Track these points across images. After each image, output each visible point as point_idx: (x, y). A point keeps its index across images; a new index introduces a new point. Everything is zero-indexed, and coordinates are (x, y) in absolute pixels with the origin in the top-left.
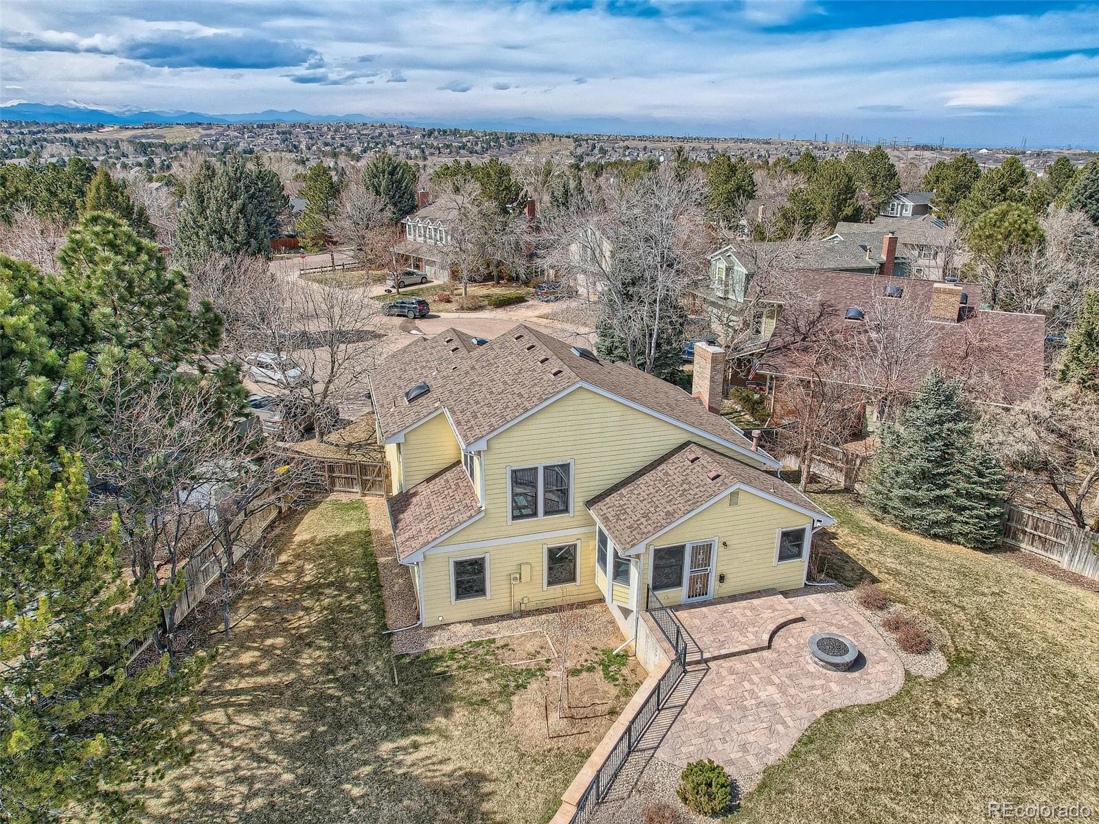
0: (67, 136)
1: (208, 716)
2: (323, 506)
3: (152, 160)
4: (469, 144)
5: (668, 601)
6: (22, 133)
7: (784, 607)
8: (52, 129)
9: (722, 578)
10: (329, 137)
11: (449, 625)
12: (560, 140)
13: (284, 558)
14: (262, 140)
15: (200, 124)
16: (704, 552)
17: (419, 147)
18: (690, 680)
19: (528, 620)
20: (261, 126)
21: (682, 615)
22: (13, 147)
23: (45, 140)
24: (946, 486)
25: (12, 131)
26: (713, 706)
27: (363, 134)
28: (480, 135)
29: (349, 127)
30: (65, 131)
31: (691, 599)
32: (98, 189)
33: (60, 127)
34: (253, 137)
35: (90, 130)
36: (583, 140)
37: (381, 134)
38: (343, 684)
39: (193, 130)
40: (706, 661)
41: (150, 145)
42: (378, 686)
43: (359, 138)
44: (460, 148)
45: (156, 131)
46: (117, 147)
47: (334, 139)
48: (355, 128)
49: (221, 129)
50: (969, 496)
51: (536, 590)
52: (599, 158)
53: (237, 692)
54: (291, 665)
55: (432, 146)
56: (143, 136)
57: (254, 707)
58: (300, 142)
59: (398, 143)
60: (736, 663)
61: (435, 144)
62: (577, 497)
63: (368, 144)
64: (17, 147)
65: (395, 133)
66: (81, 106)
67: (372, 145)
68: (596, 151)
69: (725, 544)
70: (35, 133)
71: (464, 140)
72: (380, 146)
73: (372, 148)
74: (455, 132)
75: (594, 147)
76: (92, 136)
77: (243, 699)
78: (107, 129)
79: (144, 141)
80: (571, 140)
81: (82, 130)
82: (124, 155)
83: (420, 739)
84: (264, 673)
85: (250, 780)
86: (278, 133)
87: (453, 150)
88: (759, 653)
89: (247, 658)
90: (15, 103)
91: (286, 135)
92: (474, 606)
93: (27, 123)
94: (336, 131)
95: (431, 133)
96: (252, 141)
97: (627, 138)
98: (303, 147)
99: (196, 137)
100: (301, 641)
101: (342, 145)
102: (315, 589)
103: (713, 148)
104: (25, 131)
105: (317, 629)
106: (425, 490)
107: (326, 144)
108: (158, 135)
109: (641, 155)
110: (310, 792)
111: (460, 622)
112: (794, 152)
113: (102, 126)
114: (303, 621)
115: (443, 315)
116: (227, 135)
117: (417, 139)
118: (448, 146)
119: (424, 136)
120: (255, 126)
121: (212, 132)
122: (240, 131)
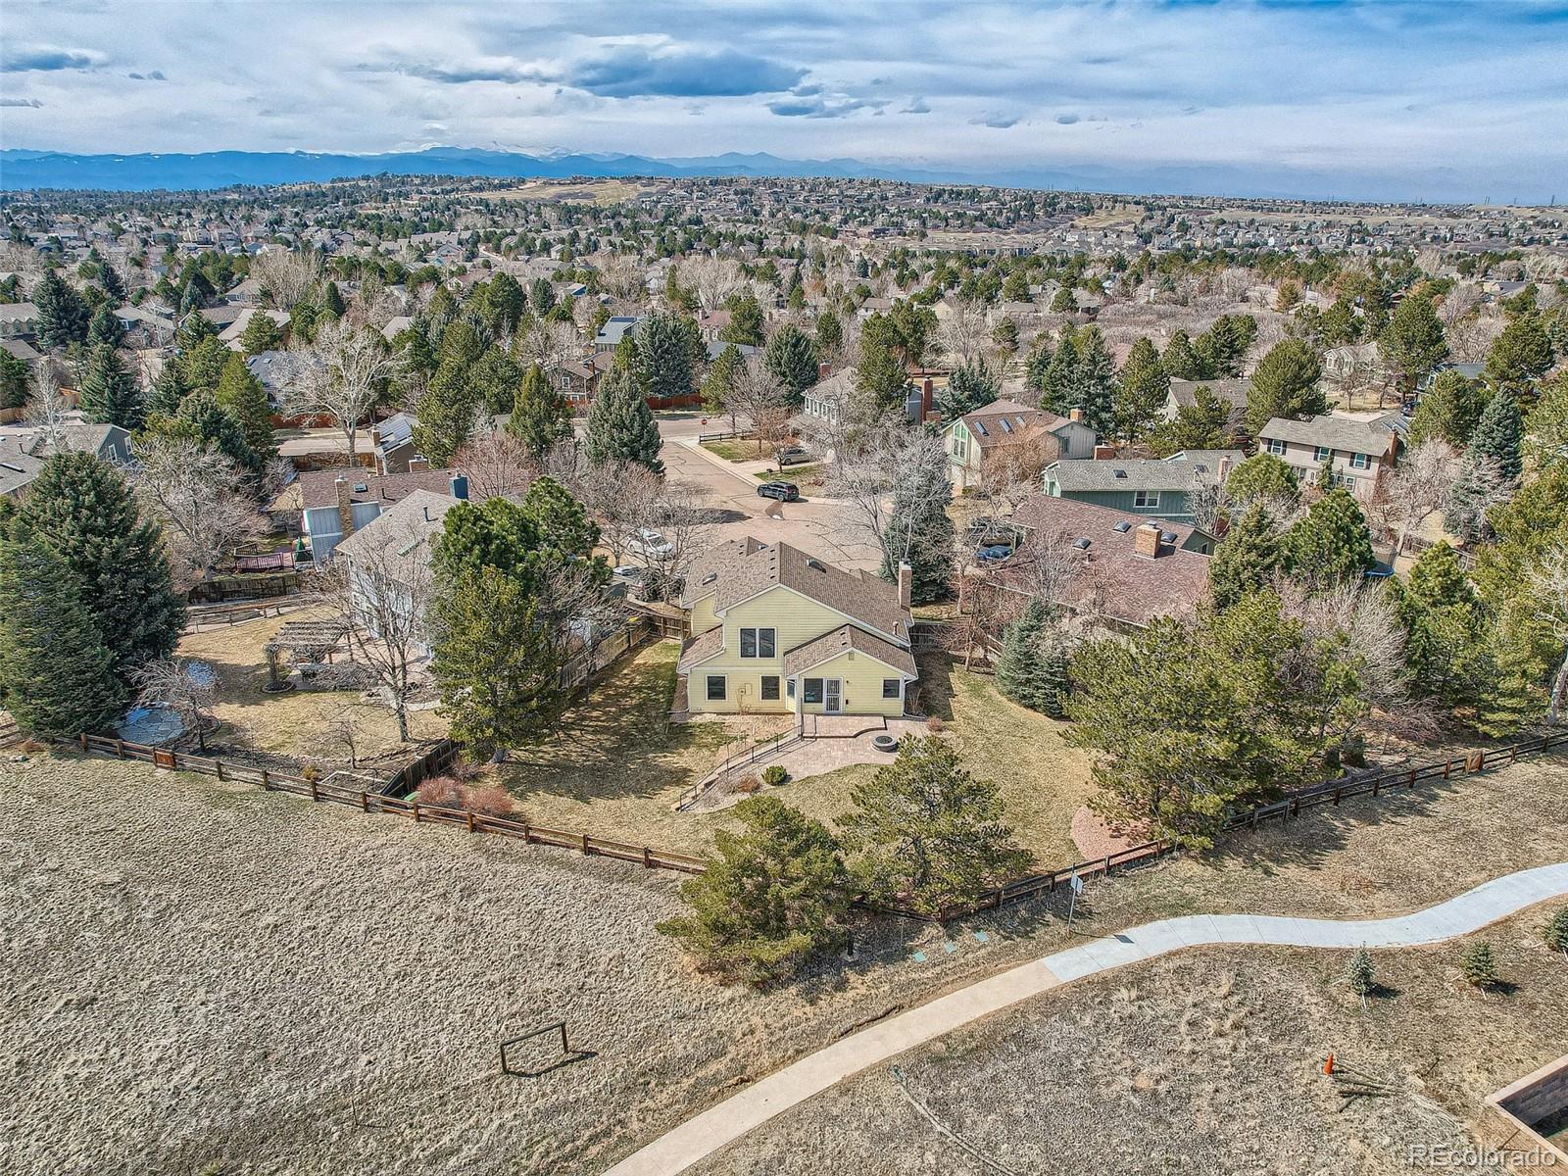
0: (483, 196)
1: (573, 733)
2: (657, 645)
3: (576, 234)
4: (990, 213)
5: (813, 710)
6: (434, 193)
7: (879, 722)
8: (466, 186)
10: (801, 199)
11: (704, 713)
13: (625, 672)
15: (636, 176)
16: (835, 685)
18: (803, 743)
19: (747, 716)
20: (714, 183)
21: (819, 718)
22: (425, 215)
23: (459, 203)
24: (1031, 673)
26: (806, 754)
27: (847, 196)
28: (1008, 198)
29: (830, 184)
30: (482, 189)
32: (531, 382)
33: (476, 182)
34: (704, 198)
35: (509, 186)
36: (1159, 208)
37: (871, 196)
38: (640, 731)
39: (630, 187)
41: (575, 209)
42: (657, 733)
43: (840, 202)
44: (976, 219)
45: (586, 188)
46: (538, 213)
47: (807, 201)
48: (838, 186)
49: (664, 186)
50: (1043, 680)
51: (755, 698)
52: (1175, 238)
53: (587, 726)
54: (616, 720)
55: (937, 216)
56: (569, 196)
57: (594, 733)
58: (762, 207)
59: (893, 210)
60: (831, 741)
61: (943, 212)
62: (779, 649)
63: (852, 211)
64: (429, 214)
65: (890, 195)
66: (501, 149)
67: (856, 212)
68: (1174, 227)
70: (448, 193)
72: (866, 214)
74: (973, 195)
75: (1172, 220)
76: (511, 196)
77: (591, 729)
78: (528, 185)
79: (570, 203)
80: (1141, 207)
81: (501, 185)
82: (545, 226)
84: (602, 721)
85: (588, 756)
86: (736, 193)
87: (966, 221)
88: (847, 739)
89: (595, 714)
91: (745, 195)
92: (717, 704)
93: (440, 177)
94: (811, 190)
95: (939, 195)
96: (702, 204)
97: (1228, 205)
99: (633, 197)
100: (625, 711)
102: (639, 689)
104: (438, 189)
105: (634, 707)
106: (703, 637)
107: (796, 210)
108: (588, 194)
109: (1240, 234)
111: (710, 713)
113: (523, 181)
114: (628, 702)
115: (811, 500)
116: (672, 195)
117: (919, 204)
118: (959, 216)
119: (929, 199)
120: (707, 182)
121: (653, 190)
122: (689, 188)
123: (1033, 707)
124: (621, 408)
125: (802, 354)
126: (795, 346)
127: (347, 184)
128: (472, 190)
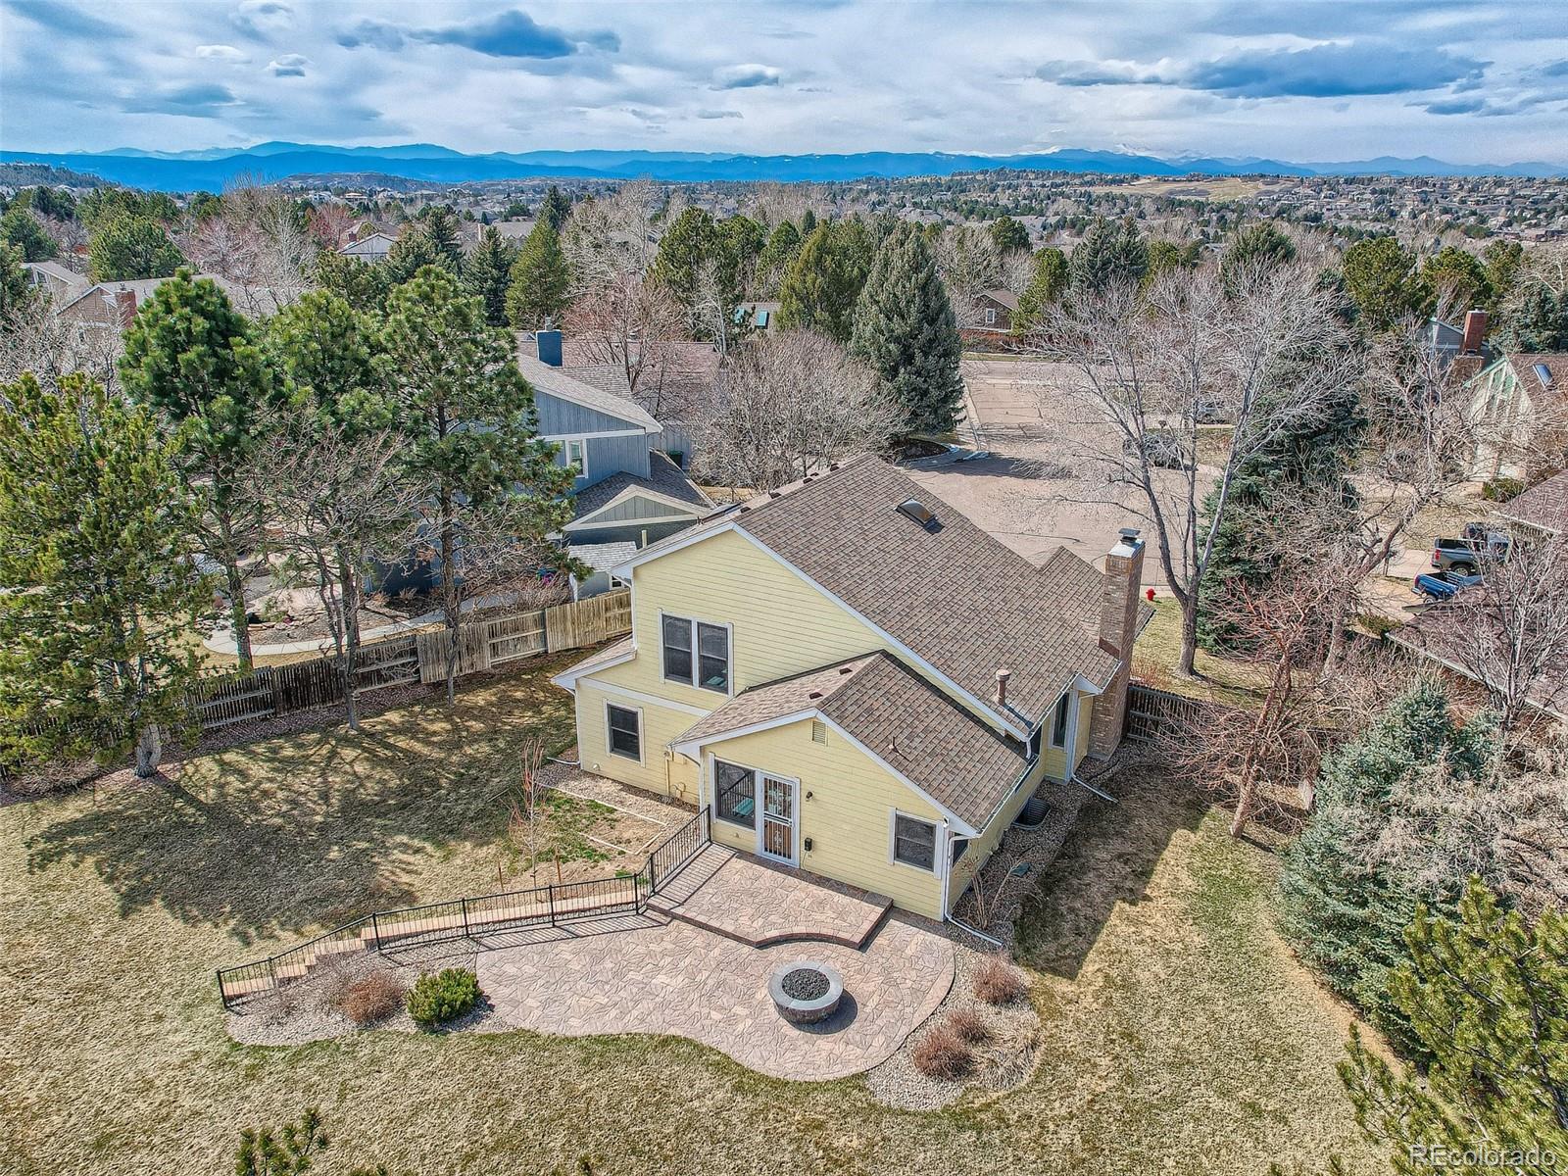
0: (1088, 189)
5: (736, 840)
8: (1077, 181)
9: (809, 844)
14: (1343, 202)
15: (1262, 176)
16: (781, 792)
19: (666, 809)
21: (735, 863)
23: (1062, 194)
25: (1034, 183)
27: (1519, 196)
29: (1498, 184)
30: (1091, 184)
31: (768, 853)
33: (1088, 178)
34: (1333, 197)
37: (1553, 196)
39: (1252, 184)
40: (675, 917)
41: (1181, 203)
43: (1509, 203)
46: (1138, 205)
49: (1289, 184)
56: (1182, 192)
58: (1402, 206)
62: (737, 677)
63: (1522, 212)
64: (1027, 202)
66: (1130, 152)
67: (1527, 214)
69: (810, 795)
70: (1057, 186)
72: (1541, 216)
73: (1525, 219)
76: (1116, 190)
78: (1142, 181)
81: (1113, 182)
82: (1141, 216)
86: (1374, 192)
88: (741, 945)
90: (1055, 149)
91: (1383, 195)
93: (1056, 173)
94: (1471, 191)
96: (1329, 203)
98: (1405, 213)
99: (1251, 194)
101: (1474, 213)
108: (1201, 191)
113: (1137, 178)
116: (1296, 193)
120: (1342, 181)
121: (1276, 188)
122: (1318, 188)
127: (965, 178)
128: (1082, 185)
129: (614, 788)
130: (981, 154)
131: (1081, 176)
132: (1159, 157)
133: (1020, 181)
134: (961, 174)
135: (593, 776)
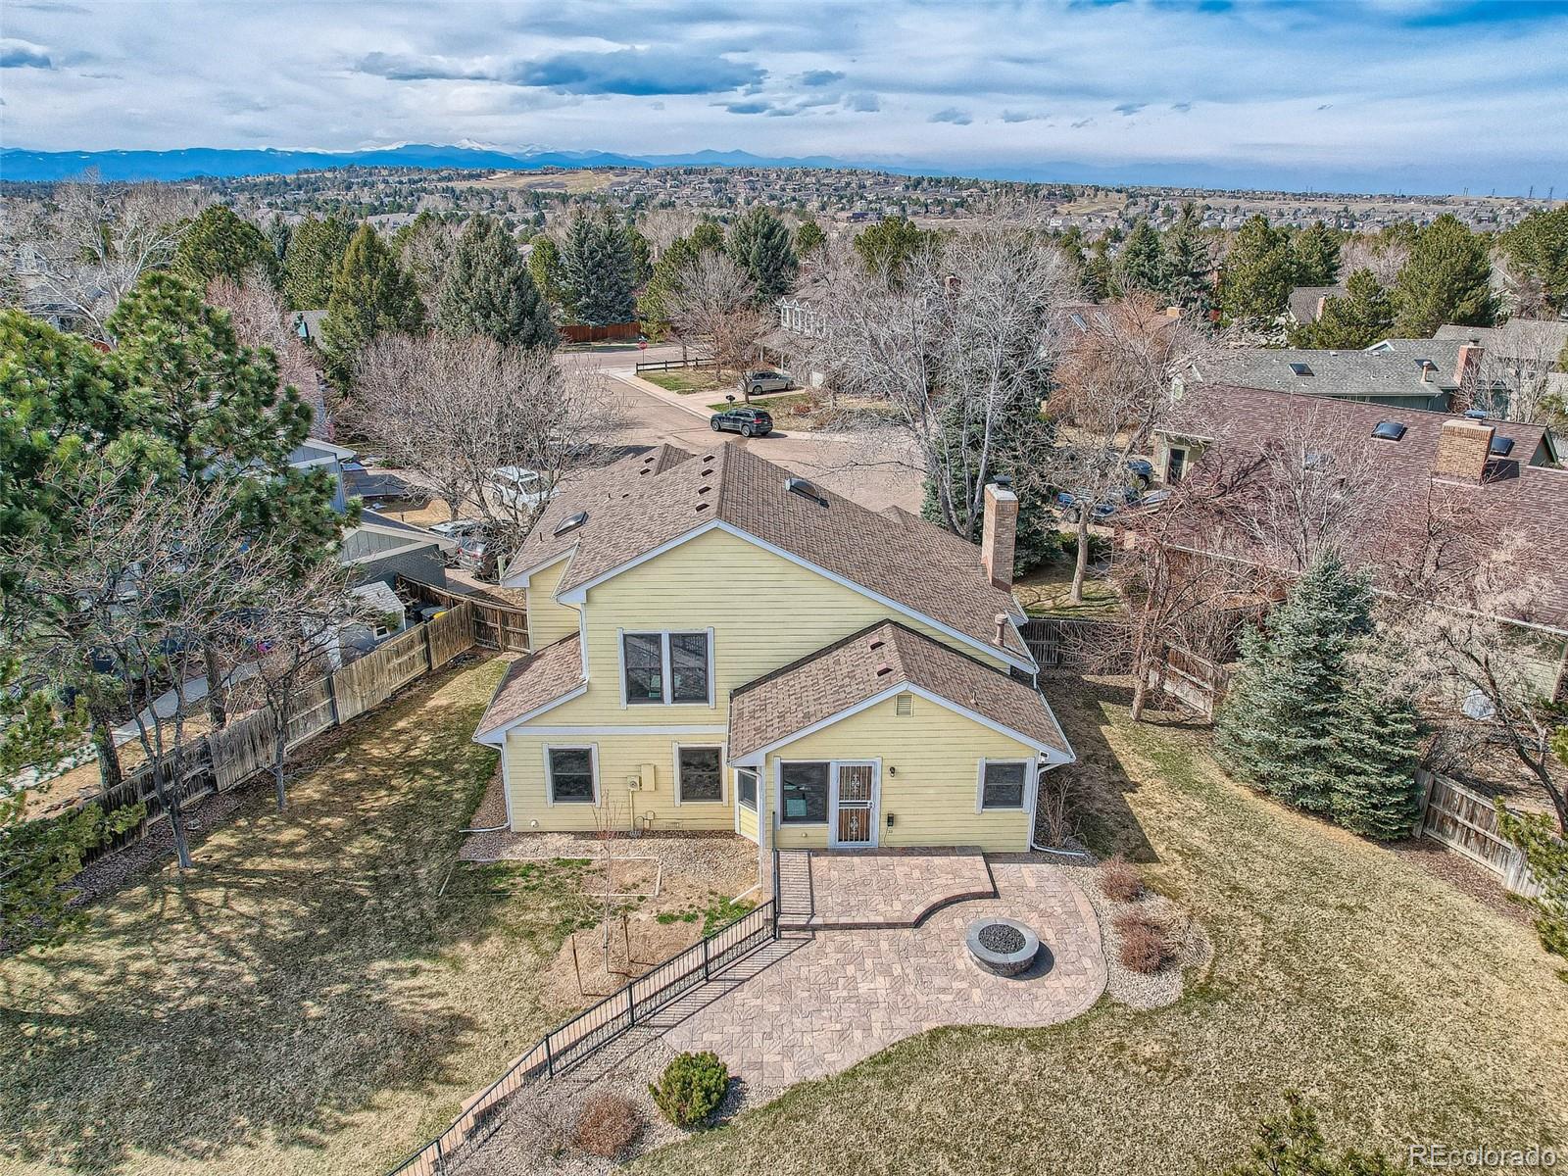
0: (450, 184)
1: (205, 894)
2: (486, 666)
3: (542, 216)
4: (970, 200)
5: (803, 840)
6: (401, 182)
8: (434, 177)
9: (891, 820)
10: (777, 187)
11: (545, 833)
12: (1107, 195)
13: (401, 724)
14: (687, 191)
15: (610, 168)
16: (860, 778)
17: (898, 203)
18: (778, 949)
19: (645, 843)
20: (689, 172)
21: (821, 863)
22: (386, 200)
23: (424, 190)
24: (1324, 733)
25: (390, 180)
27: (824, 184)
28: (988, 186)
29: (806, 174)
30: (449, 179)
31: (843, 843)
32: (357, 250)
33: (444, 173)
34: (677, 187)
35: (479, 176)
36: (1142, 196)
37: (848, 184)
38: (379, 886)
39: (603, 176)
40: (815, 929)
41: (545, 196)
42: (419, 894)
43: (818, 190)
44: (957, 205)
45: (557, 178)
46: (505, 199)
47: (784, 190)
48: (814, 175)
49: (637, 176)
50: (1360, 753)
51: (666, 803)
52: (1161, 224)
53: (254, 873)
54: (332, 850)
55: (917, 202)
56: (539, 185)
57: (258, 894)
58: (737, 194)
59: (871, 197)
61: (922, 199)
62: (721, 680)
63: (829, 198)
64: (391, 199)
65: (868, 183)
66: (476, 146)
67: (834, 199)
68: (1159, 212)
69: (893, 770)
70: (415, 182)
71: (964, 194)
72: (844, 201)
73: (834, 203)
74: (953, 183)
75: (1156, 206)
76: (477, 185)
77: (255, 882)
78: (498, 176)
79: (540, 190)
80: (1123, 195)
81: (471, 177)
82: (512, 209)
83: (426, 964)
84: (297, 856)
86: (711, 181)
87: (947, 207)
88: (898, 931)
89: (288, 835)
90: (398, 145)
91: (719, 183)
92: (576, 814)
93: (409, 169)
94: (787, 179)
95: (918, 183)
96: (675, 192)
97: (1212, 194)
98: (741, 200)
99: (606, 185)
100: (365, 826)
101: (794, 199)
102: (414, 767)
103: (1346, 210)
104: (405, 179)
105: (385, 815)
107: (772, 198)
108: (558, 184)
109: (1227, 219)
110: (265, 1001)
111: (560, 833)
112: (1484, 215)
113: (494, 173)
114: (379, 801)
115: (792, 434)
116: (645, 184)
117: (898, 192)
118: (939, 203)
119: (907, 187)
120: (682, 172)
121: (626, 179)
122: (663, 177)
123: (1327, 815)
124: (487, 280)
125: (777, 248)
126: (768, 237)
127: (312, 176)
128: (439, 180)
129: (567, 840)
130: (320, 151)
131: (437, 172)
132: (507, 151)
133: (374, 178)
134: (306, 172)
135: (533, 835)
